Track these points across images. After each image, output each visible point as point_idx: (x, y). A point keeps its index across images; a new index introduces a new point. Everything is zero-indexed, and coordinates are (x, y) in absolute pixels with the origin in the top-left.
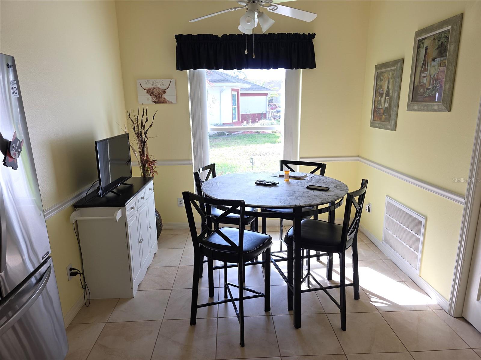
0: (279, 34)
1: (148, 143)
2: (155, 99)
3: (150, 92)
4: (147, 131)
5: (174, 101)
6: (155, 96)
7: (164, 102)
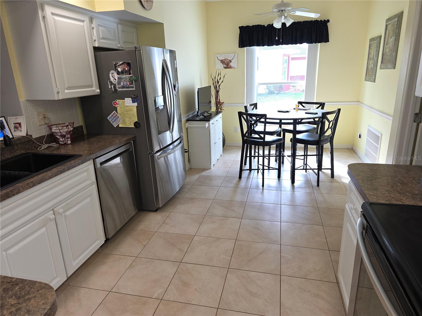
0: (304, 21)
1: (220, 93)
2: (225, 66)
3: (222, 62)
4: (220, 85)
5: (236, 67)
6: (225, 64)
7: (230, 67)
